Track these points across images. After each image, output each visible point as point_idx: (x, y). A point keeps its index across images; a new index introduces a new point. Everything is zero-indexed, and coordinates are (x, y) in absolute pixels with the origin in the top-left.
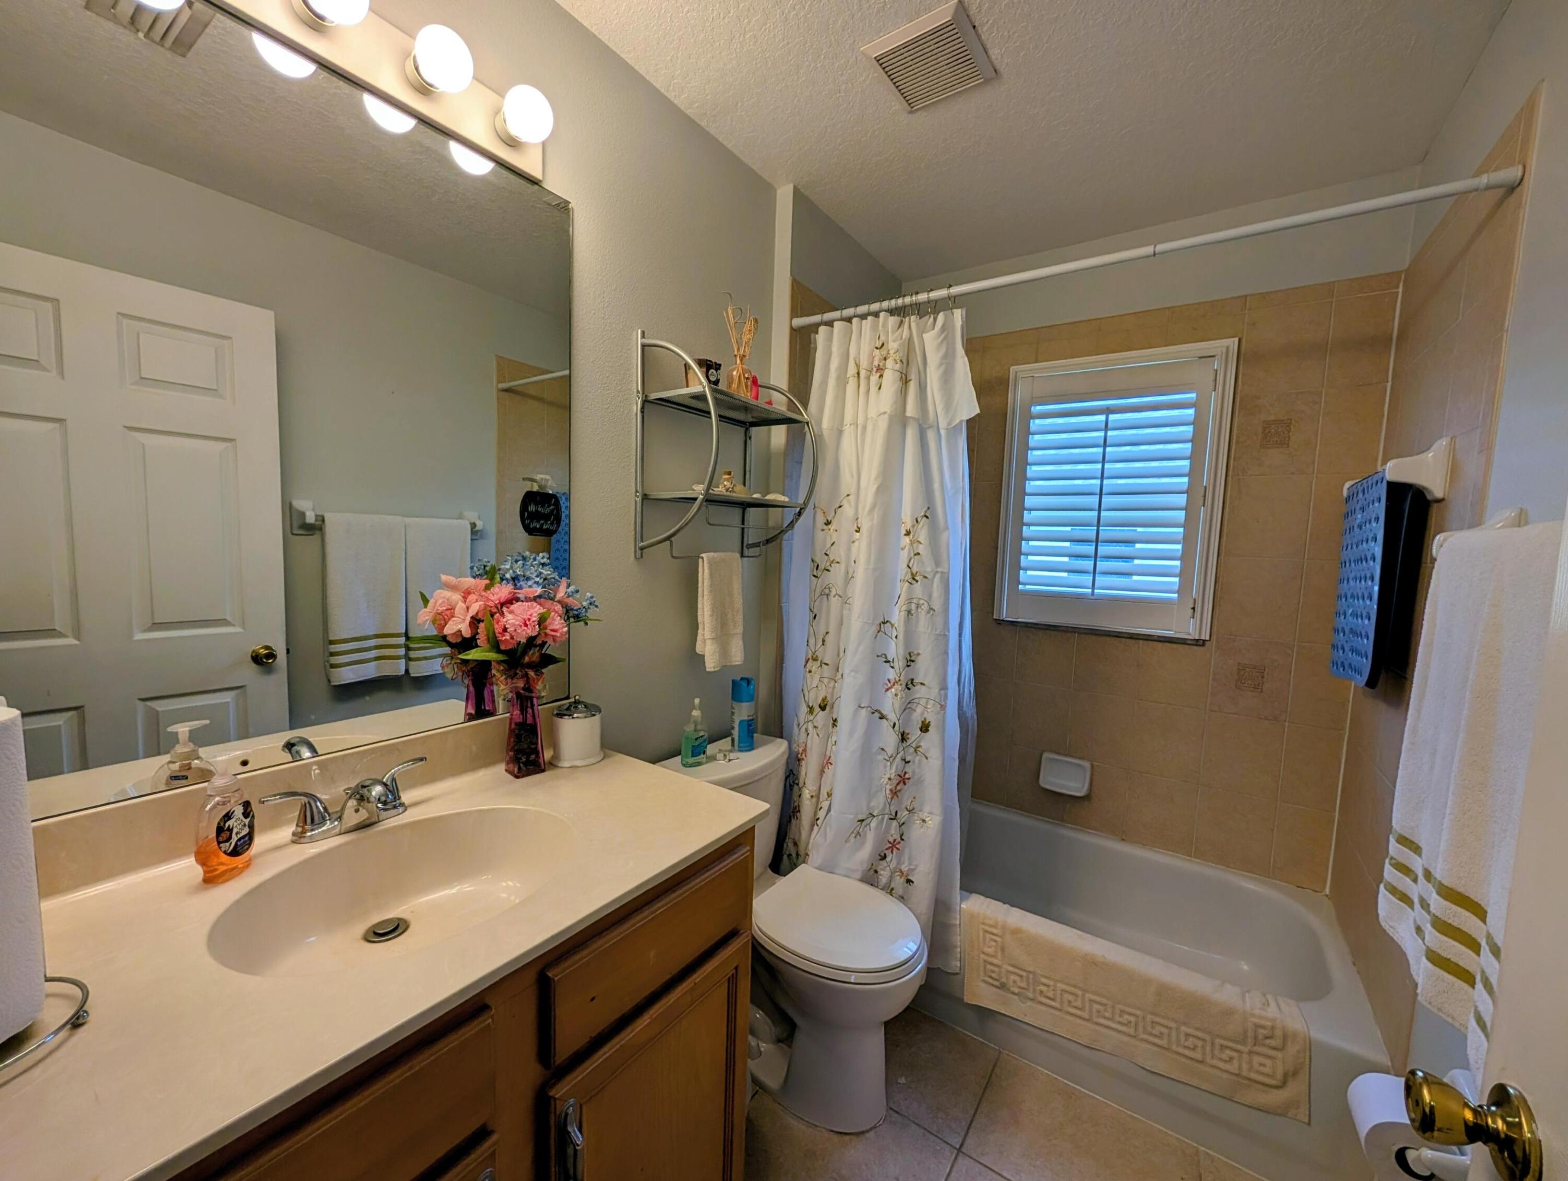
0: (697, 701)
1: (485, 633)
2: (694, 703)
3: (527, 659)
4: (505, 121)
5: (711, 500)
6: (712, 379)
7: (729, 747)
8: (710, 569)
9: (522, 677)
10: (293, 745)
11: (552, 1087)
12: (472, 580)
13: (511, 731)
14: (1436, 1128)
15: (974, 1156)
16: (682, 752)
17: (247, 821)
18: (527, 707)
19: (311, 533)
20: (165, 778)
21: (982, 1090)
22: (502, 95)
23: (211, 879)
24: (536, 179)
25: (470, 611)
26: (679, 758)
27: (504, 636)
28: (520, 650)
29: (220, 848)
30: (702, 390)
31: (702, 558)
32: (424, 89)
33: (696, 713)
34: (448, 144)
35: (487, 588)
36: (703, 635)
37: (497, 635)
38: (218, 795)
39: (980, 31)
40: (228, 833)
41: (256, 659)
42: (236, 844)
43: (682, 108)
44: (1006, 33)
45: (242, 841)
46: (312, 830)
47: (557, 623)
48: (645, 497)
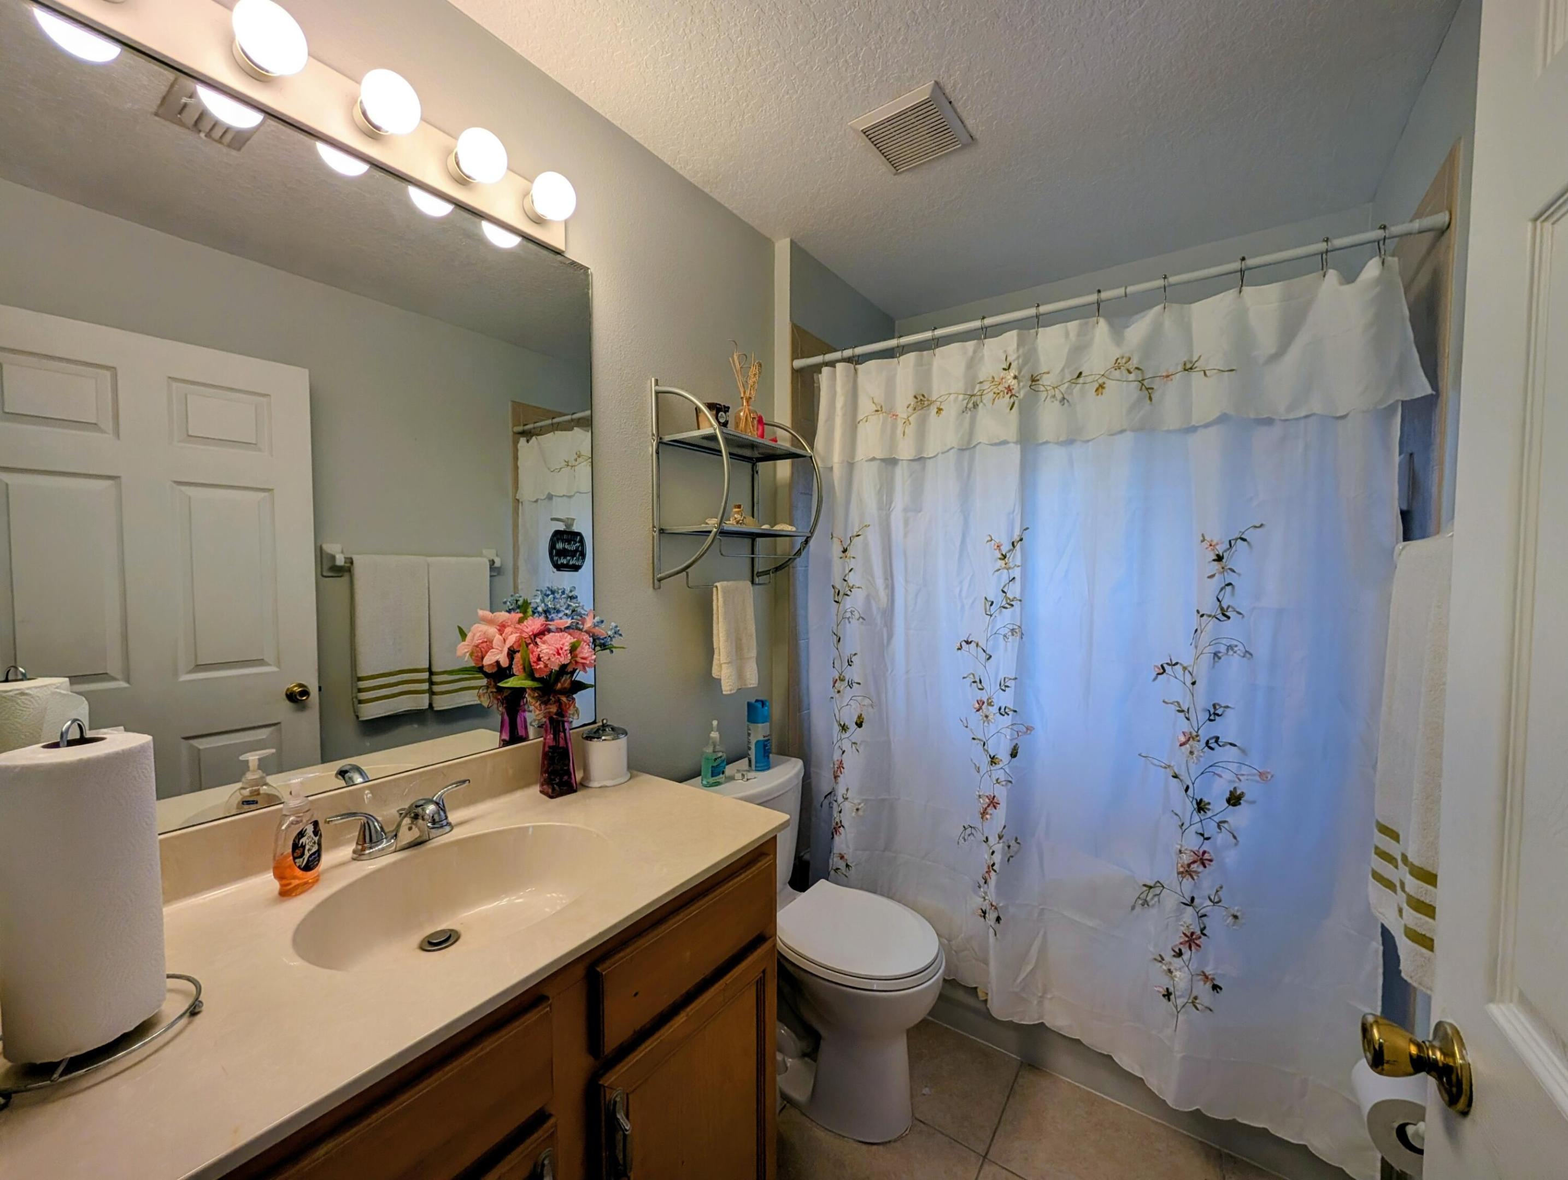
0: (715, 723)
1: (521, 662)
2: (712, 724)
3: (559, 685)
4: (533, 202)
5: (723, 533)
6: (722, 421)
7: (747, 768)
8: (724, 597)
9: (555, 702)
10: (346, 772)
11: (602, 1076)
12: (507, 614)
13: (545, 755)
14: (1385, 1061)
15: (999, 1163)
16: (702, 774)
17: (316, 839)
18: (559, 731)
19: (340, 574)
20: (236, 802)
21: (1006, 1098)
22: (531, 181)
23: (285, 893)
24: (560, 250)
25: (507, 642)
26: (700, 778)
27: (538, 664)
28: (553, 677)
29: (295, 863)
30: (713, 431)
31: (717, 587)
32: (463, 181)
33: (715, 735)
34: (480, 225)
35: (520, 621)
36: (719, 660)
37: (532, 664)
38: (293, 815)
39: (956, 106)
40: (301, 849)
41: (291, 697)
42: (308, 860)
43: (687, 177)
44: (979, 106)
45: (313, 857)
46: (371, 848)
47: (586, 651)
48: (662, 531)
